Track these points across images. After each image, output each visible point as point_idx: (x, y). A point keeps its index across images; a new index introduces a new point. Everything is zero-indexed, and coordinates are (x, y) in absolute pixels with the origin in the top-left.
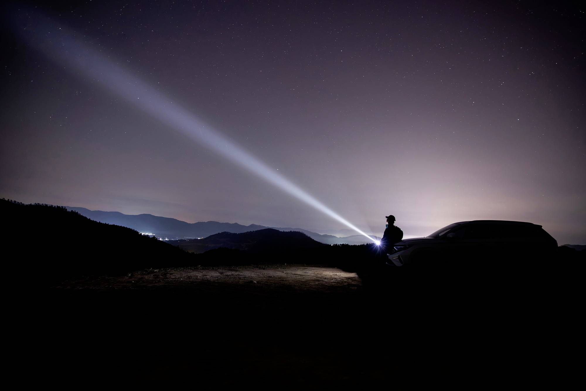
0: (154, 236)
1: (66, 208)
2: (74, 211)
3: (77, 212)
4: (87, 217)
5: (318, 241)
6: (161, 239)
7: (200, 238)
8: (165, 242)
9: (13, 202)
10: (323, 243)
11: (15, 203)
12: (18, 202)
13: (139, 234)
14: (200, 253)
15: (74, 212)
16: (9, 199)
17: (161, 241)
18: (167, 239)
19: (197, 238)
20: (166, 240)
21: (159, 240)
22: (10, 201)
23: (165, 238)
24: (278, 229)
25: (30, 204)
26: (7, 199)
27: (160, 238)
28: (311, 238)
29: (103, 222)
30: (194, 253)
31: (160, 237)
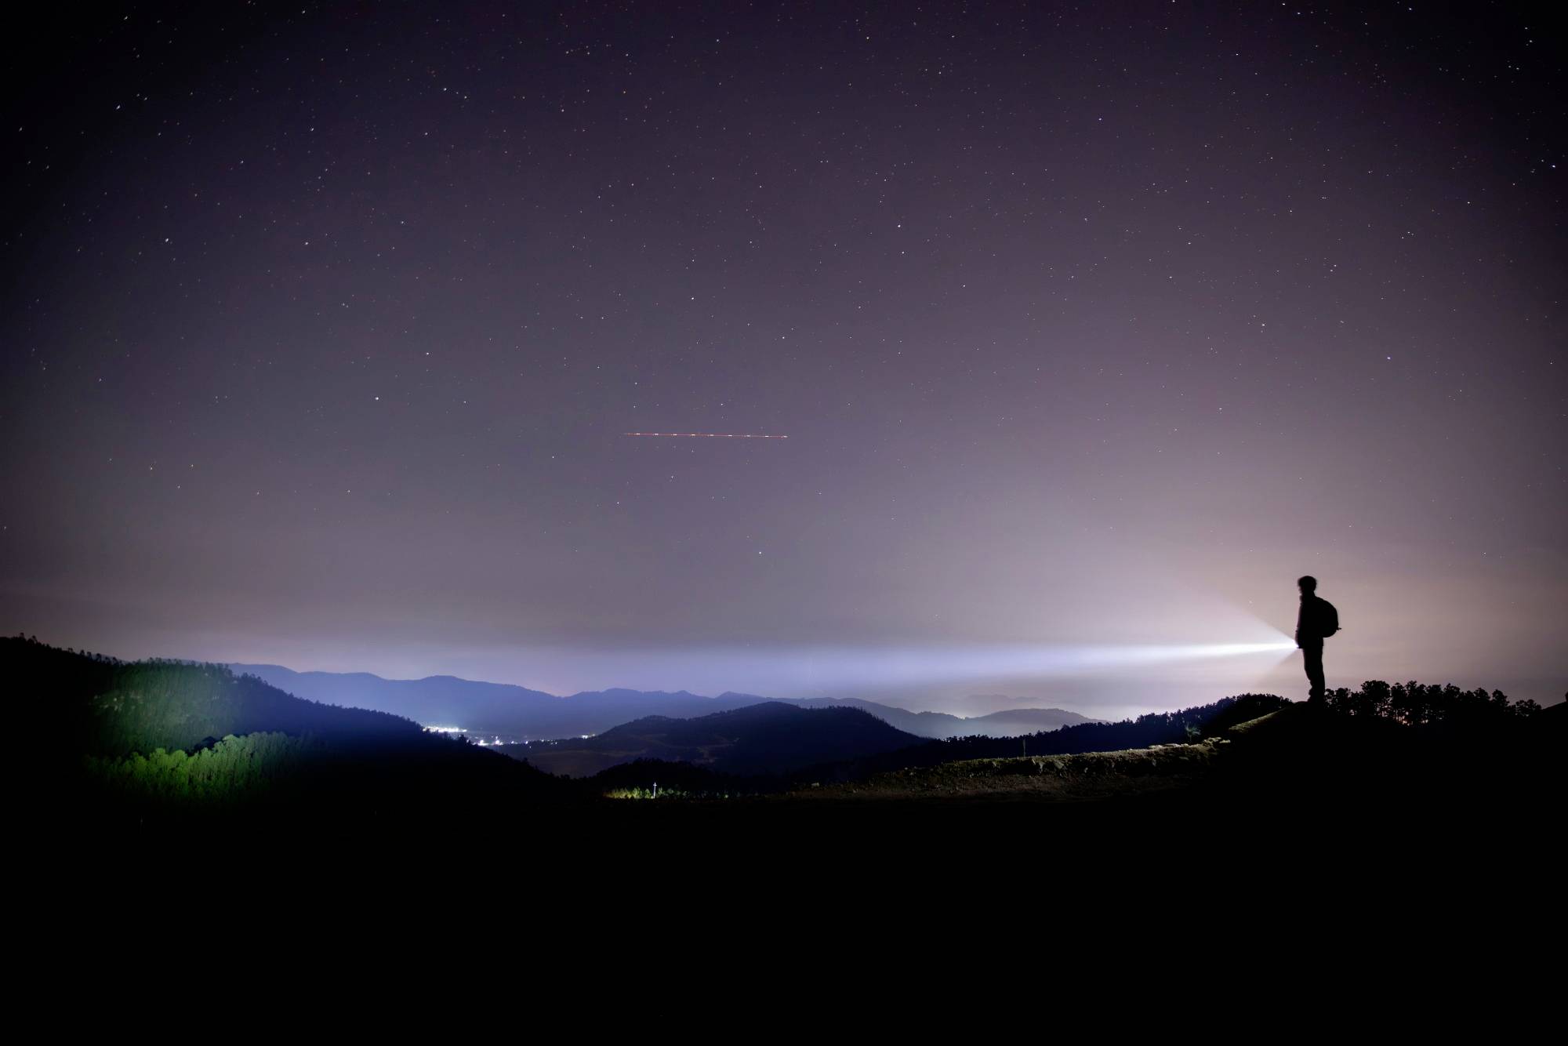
0: (463, 735)
1: (229, 668)
2: (249, 675)
3: (259, 678)
4: (285, 691)
5: (905, 731)
6: (482, 743)
7: (586, 737)
8: (492, 750)
9: (94, 658)
10: (920, 736)
11: (99, 661)
12: (107, 658)
13: (424, 730)
14: (585, 777)
15: (250, 677)
16: (83, 652)
17: (482, 748)
18: (498, 742)
19: (579, 737)
20: (496, 746)
21: (476, 745)
22: (86, 654)
23: (494, 740)
24: (795, 704)
25: (136, 660)
26: (77, 651)
27: (478, 741)
28: (886, 724)
29: (327, 701)
30: (568, 776)
31: (481, 736)
